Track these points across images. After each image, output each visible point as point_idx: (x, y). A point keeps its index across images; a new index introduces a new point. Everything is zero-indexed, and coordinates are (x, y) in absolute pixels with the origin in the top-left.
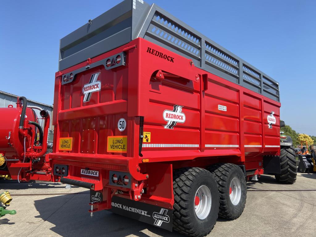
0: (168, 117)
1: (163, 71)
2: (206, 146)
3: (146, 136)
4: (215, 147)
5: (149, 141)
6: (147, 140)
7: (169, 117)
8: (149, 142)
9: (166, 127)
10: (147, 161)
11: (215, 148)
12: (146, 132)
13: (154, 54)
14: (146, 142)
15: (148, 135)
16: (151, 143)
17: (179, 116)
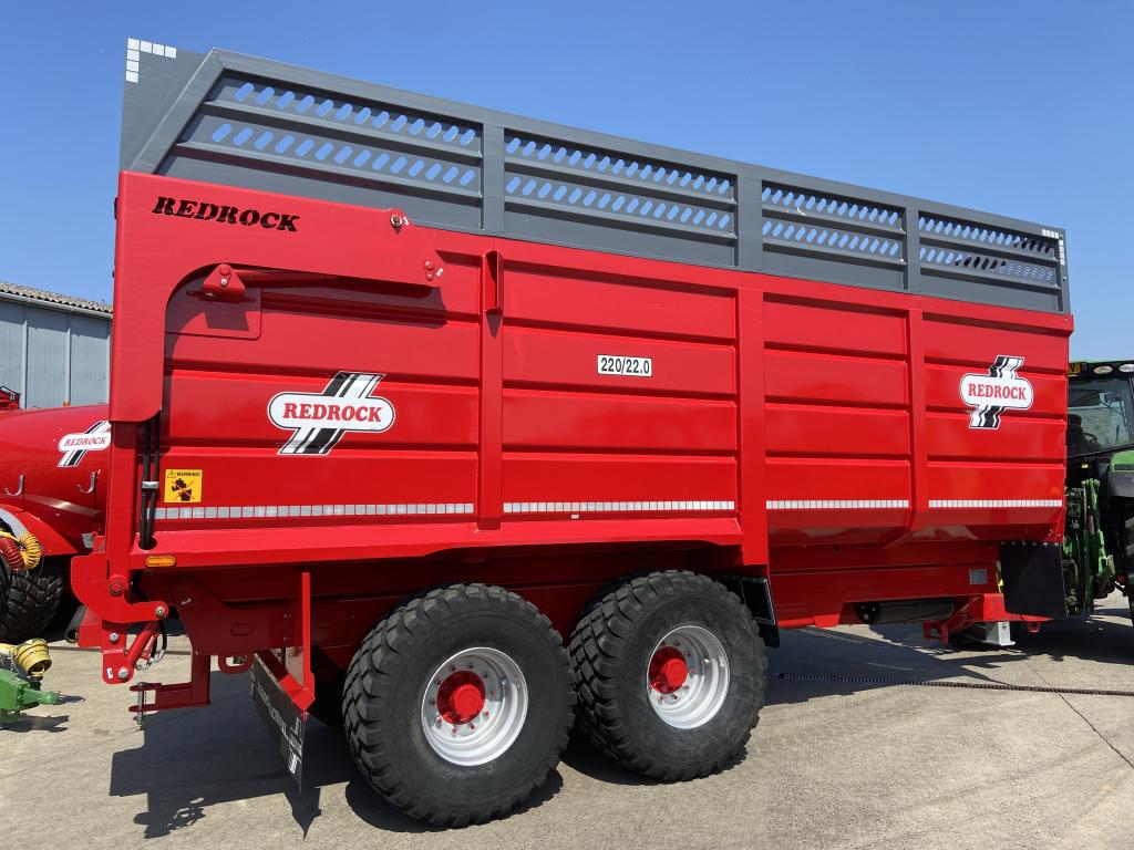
0: (298, 414)
1: (234, 266)
2: (508, 508)
3: (181, 484)
4: (575, 513)
5: (196, 497)
6: (185, 496)
7: (302, 416)
8: (191, 501)
9: (288, 450)
10: (168, 562)
11: (577, 516)
12: (175, 471)
13: (190, 216)
14: (179, 500)
15: (186, 479)
16: (204, 503)
17: (356, 409)
